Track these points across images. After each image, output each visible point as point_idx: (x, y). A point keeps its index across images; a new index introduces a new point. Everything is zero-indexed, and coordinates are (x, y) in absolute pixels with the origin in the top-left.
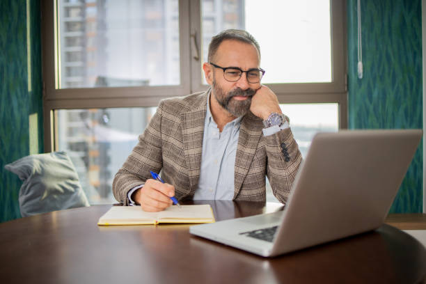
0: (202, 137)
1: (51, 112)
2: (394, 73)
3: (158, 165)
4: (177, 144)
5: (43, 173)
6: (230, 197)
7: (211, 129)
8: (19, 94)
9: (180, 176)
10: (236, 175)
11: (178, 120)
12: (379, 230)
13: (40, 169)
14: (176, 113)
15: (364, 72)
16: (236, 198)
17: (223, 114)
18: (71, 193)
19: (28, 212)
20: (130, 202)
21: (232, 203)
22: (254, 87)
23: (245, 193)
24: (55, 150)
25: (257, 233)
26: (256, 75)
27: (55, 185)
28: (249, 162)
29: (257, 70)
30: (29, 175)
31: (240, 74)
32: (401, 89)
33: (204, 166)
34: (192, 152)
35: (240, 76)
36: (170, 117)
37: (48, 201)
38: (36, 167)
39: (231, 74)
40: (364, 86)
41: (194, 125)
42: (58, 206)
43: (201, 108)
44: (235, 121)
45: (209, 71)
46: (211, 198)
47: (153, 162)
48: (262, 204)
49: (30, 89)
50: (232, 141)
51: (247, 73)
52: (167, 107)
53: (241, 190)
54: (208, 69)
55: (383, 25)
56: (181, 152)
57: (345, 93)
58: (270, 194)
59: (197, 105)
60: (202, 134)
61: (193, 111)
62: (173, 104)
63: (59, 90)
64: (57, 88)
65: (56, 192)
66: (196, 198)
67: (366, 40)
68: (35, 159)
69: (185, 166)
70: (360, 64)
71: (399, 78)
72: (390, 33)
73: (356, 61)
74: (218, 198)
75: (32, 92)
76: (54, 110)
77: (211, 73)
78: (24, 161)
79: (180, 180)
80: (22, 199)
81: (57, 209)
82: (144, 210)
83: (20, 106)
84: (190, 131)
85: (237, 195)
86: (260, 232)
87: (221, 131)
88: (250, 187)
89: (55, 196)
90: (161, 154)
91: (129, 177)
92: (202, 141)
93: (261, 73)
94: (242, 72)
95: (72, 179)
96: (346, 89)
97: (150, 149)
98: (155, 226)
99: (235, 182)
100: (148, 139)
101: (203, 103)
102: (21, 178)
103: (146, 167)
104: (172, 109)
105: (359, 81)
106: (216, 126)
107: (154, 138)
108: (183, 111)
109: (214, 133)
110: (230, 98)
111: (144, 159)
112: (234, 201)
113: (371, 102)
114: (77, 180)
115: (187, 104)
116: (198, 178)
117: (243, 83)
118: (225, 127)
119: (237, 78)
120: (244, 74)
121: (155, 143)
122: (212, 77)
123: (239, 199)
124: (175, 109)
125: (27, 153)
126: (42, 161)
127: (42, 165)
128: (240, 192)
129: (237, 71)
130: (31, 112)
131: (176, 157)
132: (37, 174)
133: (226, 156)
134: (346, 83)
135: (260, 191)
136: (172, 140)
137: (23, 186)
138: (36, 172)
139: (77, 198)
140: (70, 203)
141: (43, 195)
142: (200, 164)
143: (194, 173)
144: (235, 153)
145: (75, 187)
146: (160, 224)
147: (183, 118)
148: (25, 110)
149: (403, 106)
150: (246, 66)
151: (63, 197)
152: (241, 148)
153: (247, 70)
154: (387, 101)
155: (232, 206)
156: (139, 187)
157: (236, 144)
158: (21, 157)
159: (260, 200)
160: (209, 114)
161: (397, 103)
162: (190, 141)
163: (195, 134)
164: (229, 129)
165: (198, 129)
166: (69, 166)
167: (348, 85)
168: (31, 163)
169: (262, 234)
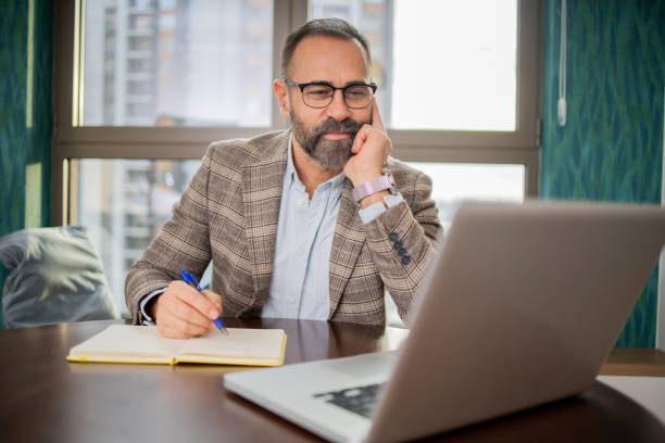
0: (278, 207)
1: (65, 162)
2: (617, 118)
3: (203, 255)
4: (234, 217)
5: (44, 259)
6: (323, 315)
7: (294, 194)
8: (12, 130)
9: (239, 274)
10: (333, 277)
11: (236, 177)
12: (588, 395)
13: (39, 252)
14: (235, 164)
15: (568, 115)
16: (332, 318)
17: (312, 167)
18: (90, 292)
19: (16, 320)
20: (144, 319)
21: (327, 326)
22: (358, 116)
23: (348, 309)
24: (68, 222)
25: (349, 394)
26: (361, 93)
27: (64, 279)
28: (355, 255)
29: (363, 84)
30: (20, 261)
31: (331, 93)
32: (629, 145)
33: (279, 258)
34: (259, 232)
35: (332, 96)
36: (225, 172)
37: (50, 304)
38: (32, 248)
39: (316, 96)
40: (567, 140)
41: (264, 185)
42: (67, 313)
43: (278, 156)
44: (333, 180)
45: (284, 95)
46: (292, 315)
47: (194, 249)
48: (378, 330)
49: (29, 123)
50: (328, 217)
51: (344, 90)
52: (220, 155)
53: (340, 303)
54: (282, 92)
55: (602, 40)
56: (240, 232)
57: (537, 148)
58: (392, 314)
59: (271, 152)
60: (279, 201)
61: (263, 162)
62: (232, 149)
63: (78, 127)
64: (75, 124)
65: (65, 290)
66: (267, 314)
67: (574, 62)
68: (33, 235)
69: (247, 258)
70: (562, 103)
71: (626, 128)
72: (613, 54)
73: (556, 98)
74: (304, 316)
75: (33, 128)
76: (69, 160)
77: (287, 98)
78: (15, 238)
79: (238, 280)
80: (7, 299)
81: (64, 318)
82: (163, 334)
83: (12, 150)
84: (256, 196)
85: (335, 313)
86: (355, 393)
87: (310, 198)
88: (357, 299)
89: (62, 297)
90: (207, 235)
91: (151, 274)
92: (278, 213)
93: (370, 90)
94: (334, 89)
95: (93, 270)
96: (538, 143)
97: (188, 227)
98: (170, 368)
99: (331, 290)
100: (186, 210)
101: (281, 149)
102: (8, 267)
103: (181, 257)
104: (227, 159)
105: (560, 130)
106: (304, 188)
107: (196, 207)
108: (246, 163)
109: (300, 202)
110: (318, 138)
111: (178, 244)
112: (329, 321)
113: (577, 164)
114: (101, 272)
115: (254, 151)
116: (268, 279)
117: (337, 109)
118: (315, 192)
119: (328, 101)
120: (338, 94)
121: (198, 217)
122: (288, 105)
123: (337, 320)
124: (232, 157)
125: (22, 226)
126: (43, 240)
127: (43, 247)
128: (338, 307)
129: (326, 88)
130: (31, 160)
131: (231, 242)
132: (32, 261)
133: (317, 244)
134: (538, 132)
135: (374, 306)
136: (225, 212)
137: (9, 278)
138: (31, 257)
139: (99, 301)
140: (87, 309)
141: (41, 295)
142: (272, 252)
143: (263, 269)
144: (330, 240)
145: (97, 283)
146: (181, 364)
147: (246, 174)
148: (20, 158)
149: (630, 174)
150: (342, 77)
151: (77, 299)
152: (341, 230)
153: (343, 85)
154: (605, 164)
155: (325, 332)
156: (160, 291)
157: (334, 223)
158: (10, 231)
159: (375, 323)
160: (291, 169)
161: (620, 168)
162: (256, 213)
163: (265, 202)
164: (324, 195)
165: (272, 192)
166: (90, 250)
167: (541, 136)
168: (25, 242)
169: (358, 397)
